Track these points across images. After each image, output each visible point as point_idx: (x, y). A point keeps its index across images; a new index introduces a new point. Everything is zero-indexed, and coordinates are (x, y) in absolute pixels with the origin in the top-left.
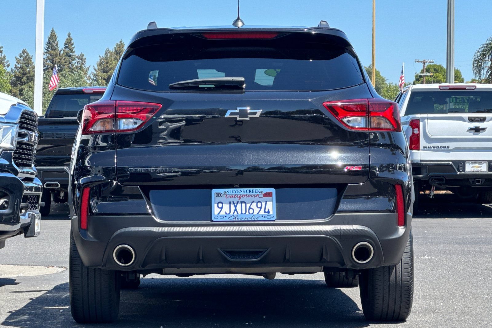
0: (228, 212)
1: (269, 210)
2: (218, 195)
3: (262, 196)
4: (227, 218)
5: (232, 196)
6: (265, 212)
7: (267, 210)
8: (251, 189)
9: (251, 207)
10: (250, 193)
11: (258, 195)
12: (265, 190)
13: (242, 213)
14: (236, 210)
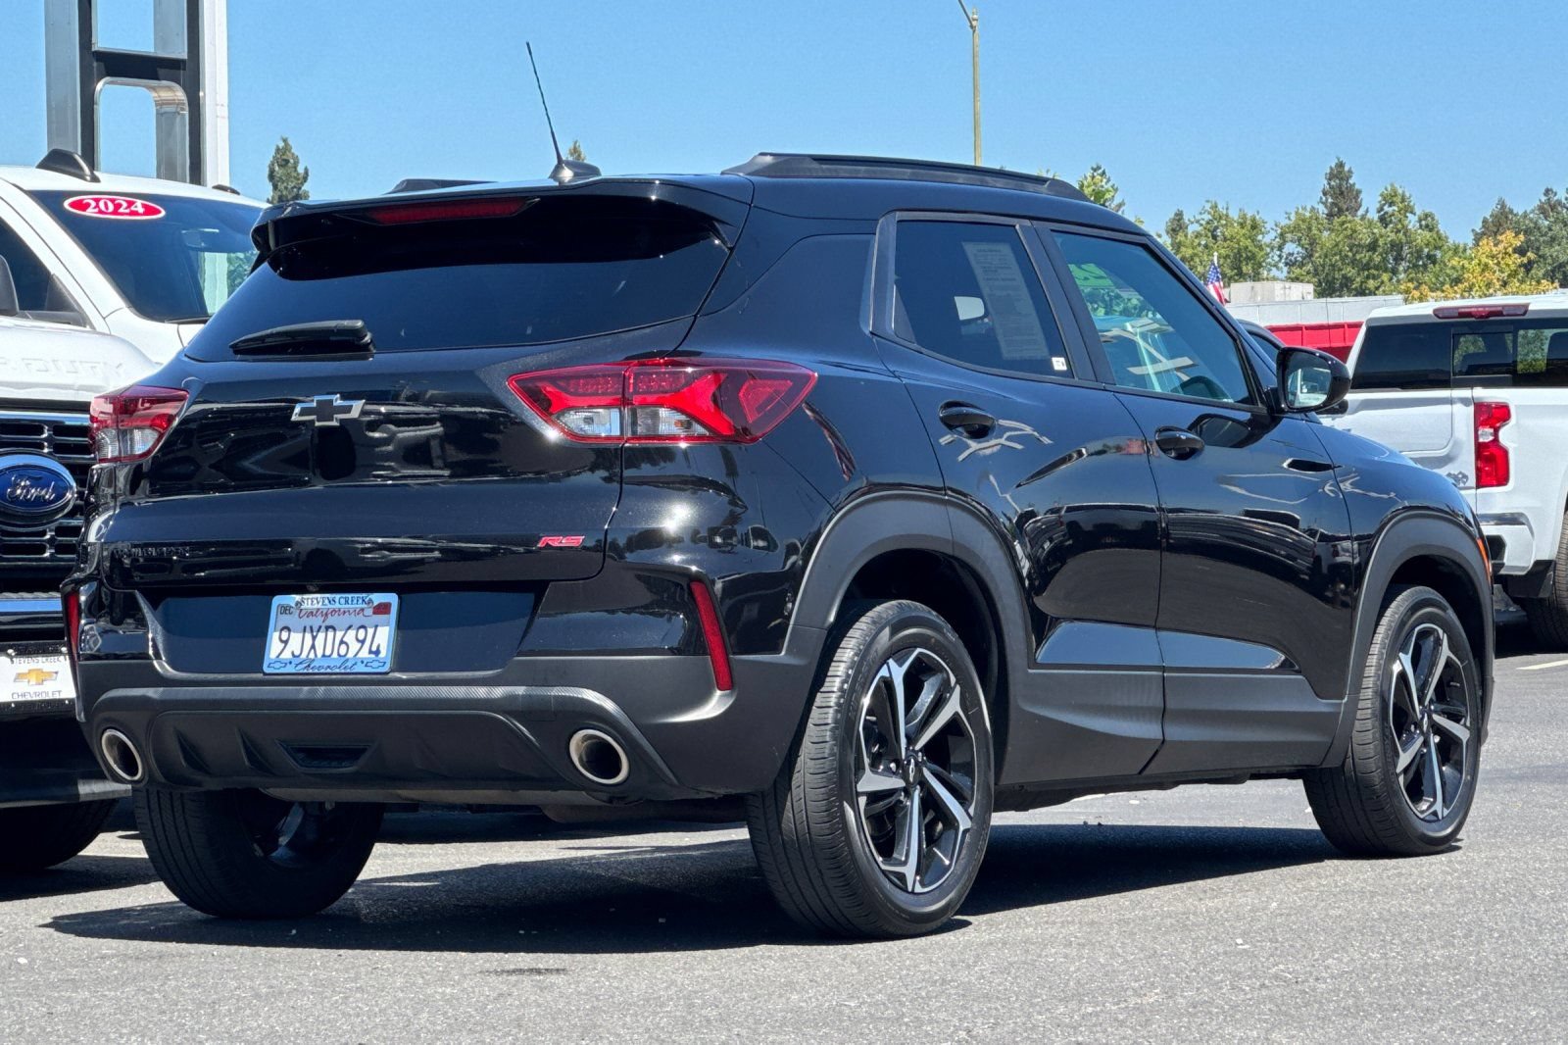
0: (297, 653)
1: (378, 647)
2: (285, 610)
3: (369, 612)
4: (293, 665)
5: (312, 613)
6: (371, 652)
7: (374, 649)
8: (350, 596)
9: (345, 639)
10: (347, 606)
11: (362, 610)
12: (378, 598)
13: (324, 656)
14: (313, 647)
